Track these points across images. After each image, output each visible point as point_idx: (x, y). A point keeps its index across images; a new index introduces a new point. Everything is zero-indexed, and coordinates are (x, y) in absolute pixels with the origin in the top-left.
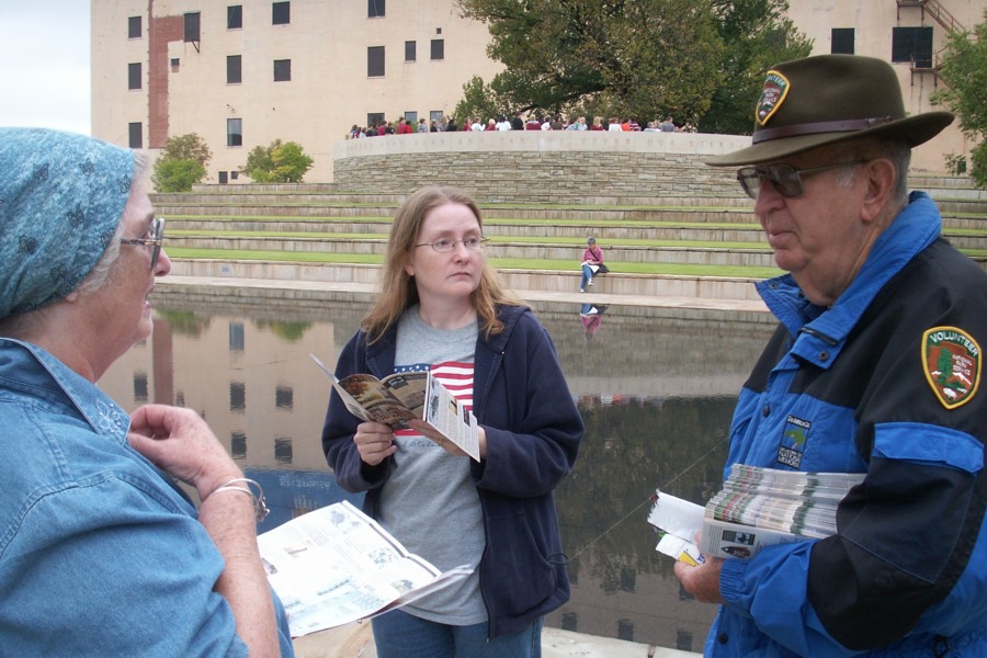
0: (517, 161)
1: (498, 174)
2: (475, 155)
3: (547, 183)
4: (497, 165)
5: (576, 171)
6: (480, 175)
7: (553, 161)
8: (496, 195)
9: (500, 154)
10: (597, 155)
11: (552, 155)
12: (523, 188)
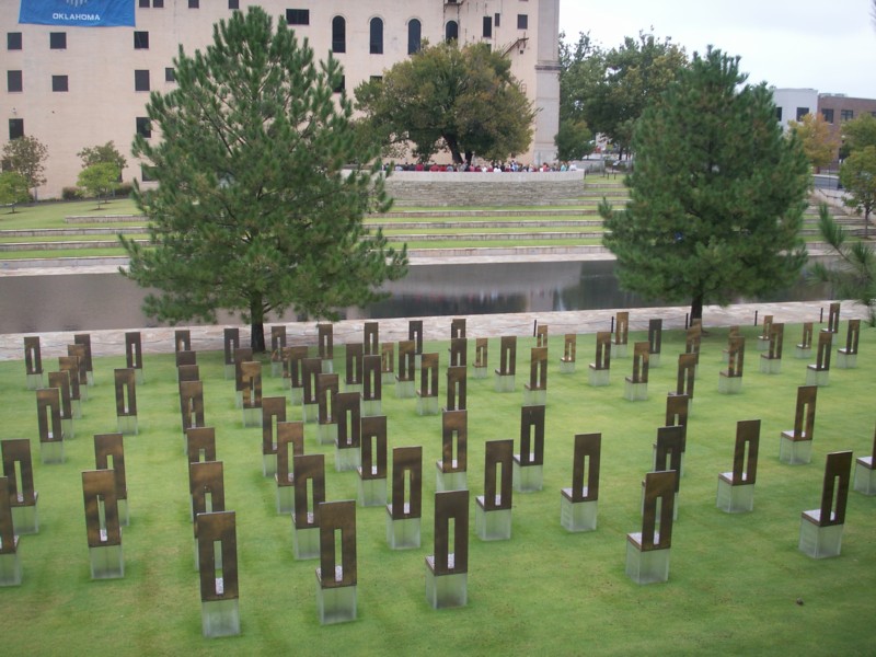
0: (509, 187)
1: (500, 192)
2: (489, 183)
3: (521, 196)
4: (499, 189)
5: (532, 190)
6: (491, 193)
7: (523, 187)
8: (499, 202)
9: (501, 183)
10: (540, 183)
11: (524, 183)
12: (511, 199)
